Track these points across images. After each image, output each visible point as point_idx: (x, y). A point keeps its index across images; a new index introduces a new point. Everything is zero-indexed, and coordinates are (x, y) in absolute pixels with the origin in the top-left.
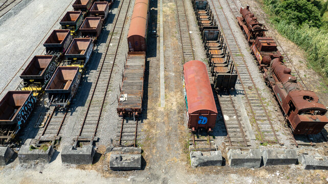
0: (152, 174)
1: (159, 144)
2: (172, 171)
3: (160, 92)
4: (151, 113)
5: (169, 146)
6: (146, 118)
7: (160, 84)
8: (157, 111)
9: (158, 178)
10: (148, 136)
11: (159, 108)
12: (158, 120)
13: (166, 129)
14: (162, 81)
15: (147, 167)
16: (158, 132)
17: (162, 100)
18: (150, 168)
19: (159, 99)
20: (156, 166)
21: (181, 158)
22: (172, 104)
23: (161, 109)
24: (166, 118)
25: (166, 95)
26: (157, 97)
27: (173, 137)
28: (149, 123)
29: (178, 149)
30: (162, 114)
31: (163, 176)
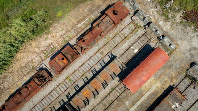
0: (192, 57)
1: (178, 66)
2: (184, 51)
3: (148, 96)
4: (165, 86)
5: (175, 62)
6: (170, 85)
7: (143, 102)
8: (162, 85)
9: (191, 54)
10: (178, 75)
11: (159, 85)
12: (166, 79)
13: (168, 71)
14: (139, 103)
15: (191, 61)
16: (172, 73)
17: (153, 89)
18: (190, 60)
19: (154, 91)
20: (188, 59)
21: (176, 53)
22: (150, 82)
23: (159, 84)
24: (162, 77)
25: (148, 90)
26: (153, 94)
27: (169, 64)
28: (171, 81)
29: (173, 57)
30: (161, 81)
31: (189, 53)
